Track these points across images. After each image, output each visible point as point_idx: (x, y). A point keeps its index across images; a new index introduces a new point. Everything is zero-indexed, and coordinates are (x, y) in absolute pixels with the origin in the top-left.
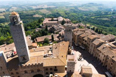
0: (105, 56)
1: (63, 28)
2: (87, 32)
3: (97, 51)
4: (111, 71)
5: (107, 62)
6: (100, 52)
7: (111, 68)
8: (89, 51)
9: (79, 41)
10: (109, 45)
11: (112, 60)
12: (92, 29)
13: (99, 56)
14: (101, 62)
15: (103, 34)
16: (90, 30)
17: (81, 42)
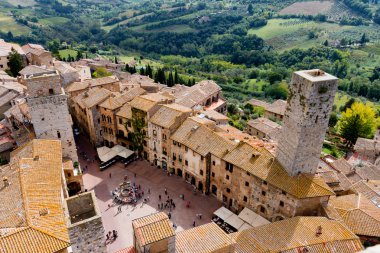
0: (202, 158)
1: (20, 88)
2: (126, 89)
3: (177, 147)
4: (231, 200)
5: (213, 174)
6: (187, 148)
7: (228, 191)
8: (151, 158)
9: (105, 129)
10: (206, 117)
11: (224, 165)
12: (142, 72)
13: (187, 162)
14: (197, 183)
15: (182, 82)
16: (137, 76)
17: (111, 131)
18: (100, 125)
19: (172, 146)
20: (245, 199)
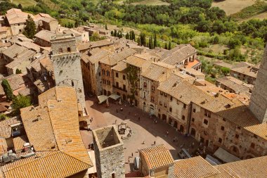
0: (185, 106)
3: (163, 97)
4: (207, 141)
5: (193, 120)
6: (172, 98)
8: (141, 105)
9: (104, 80)
10: (187, 73)
11: (203, 111)
12: (127, 37)
13: (171, 109)
14: (179, 126)
17: (109, 83)
18: (101, 77)
19: (160, 96)
20: (220, 140)
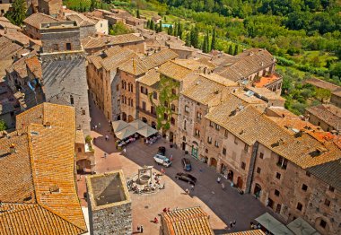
0: (247, 147)
4: (279, 206)
5: (259, 170)
6: (227, 133)
7: (277, 193)
8: (179, 140)
9: (124, 98)
10: (256, 95)
12: (170, 31)
13: (225, 151)
16: (164, 36)
17: (131, 103)
18: (118, 93)
19: (208, 128)
20: (300, 207)
